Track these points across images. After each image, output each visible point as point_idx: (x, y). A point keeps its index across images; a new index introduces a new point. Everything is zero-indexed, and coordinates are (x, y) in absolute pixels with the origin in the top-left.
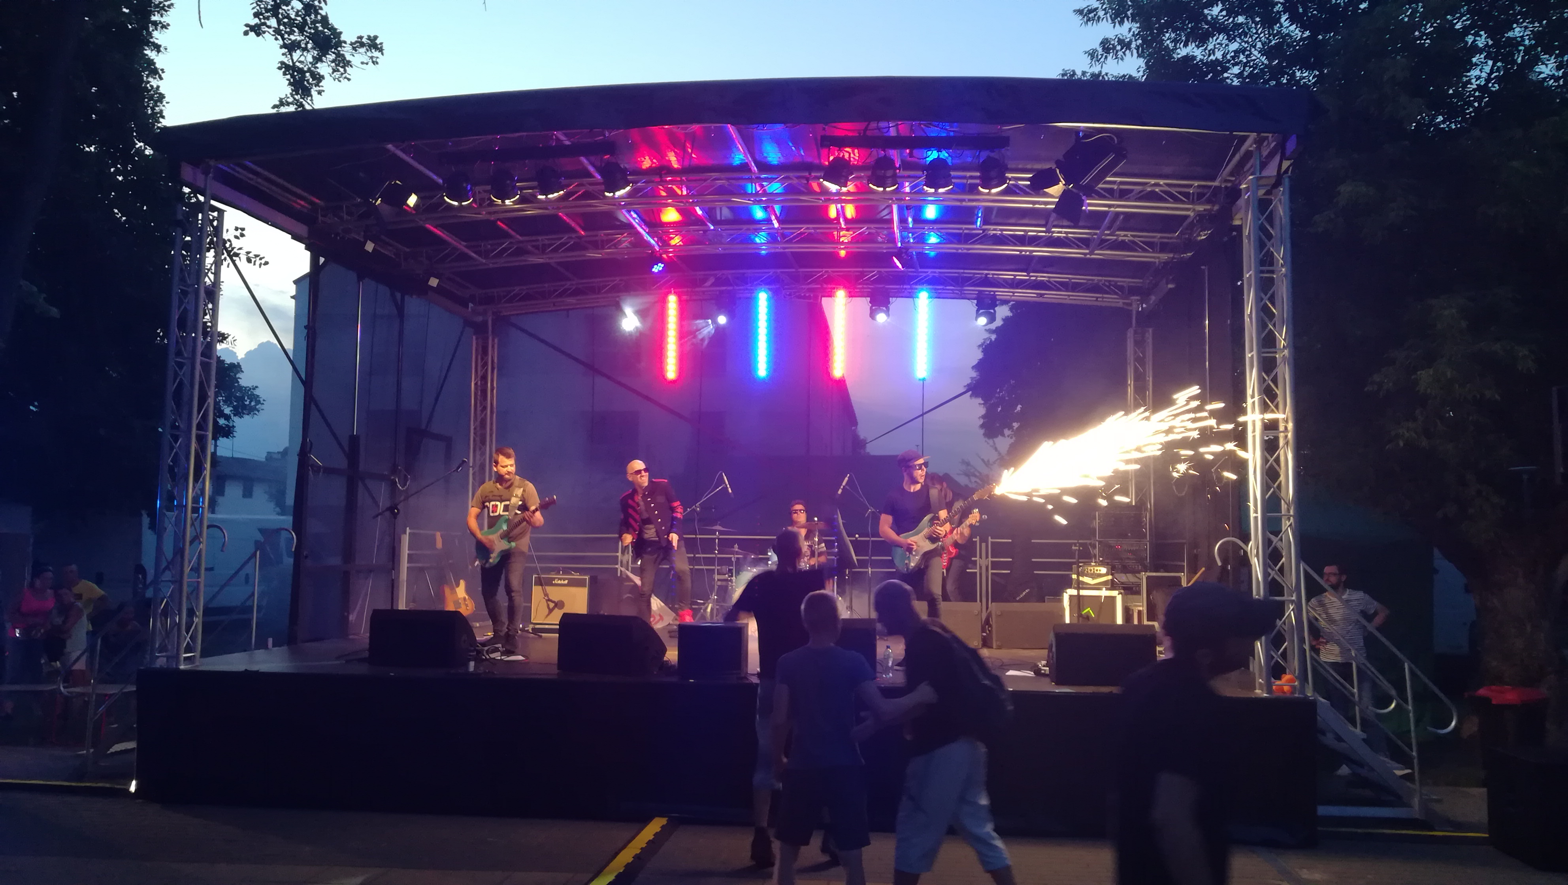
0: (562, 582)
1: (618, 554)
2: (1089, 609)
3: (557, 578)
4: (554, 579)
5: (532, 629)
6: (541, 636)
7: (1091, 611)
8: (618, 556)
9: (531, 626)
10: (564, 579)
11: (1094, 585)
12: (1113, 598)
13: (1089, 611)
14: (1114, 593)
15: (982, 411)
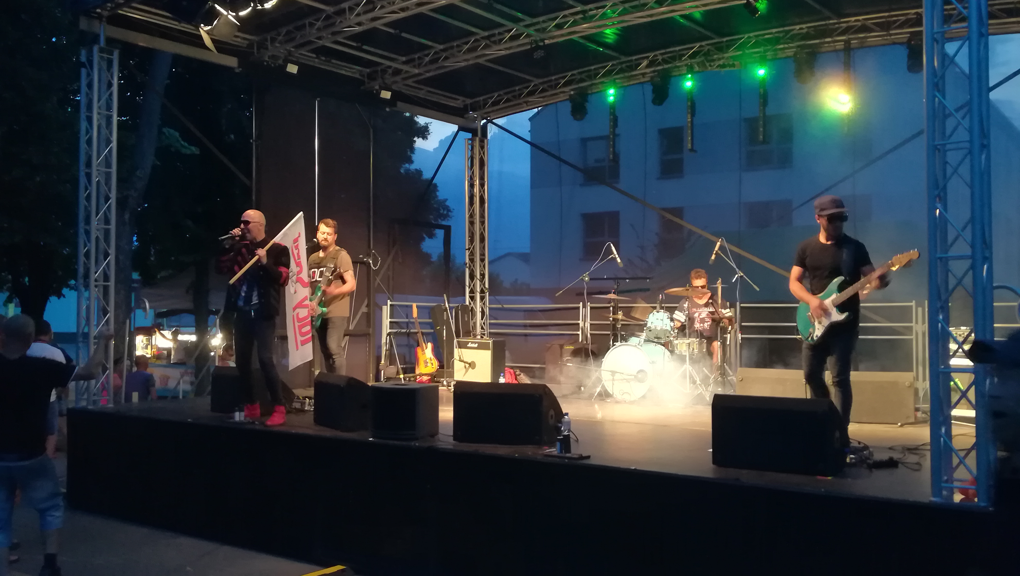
0: (473, 345)
1: (579, 322)
3: (470, 342)
4: (468, 343)
8: (579, 324)
10: (475, 343)
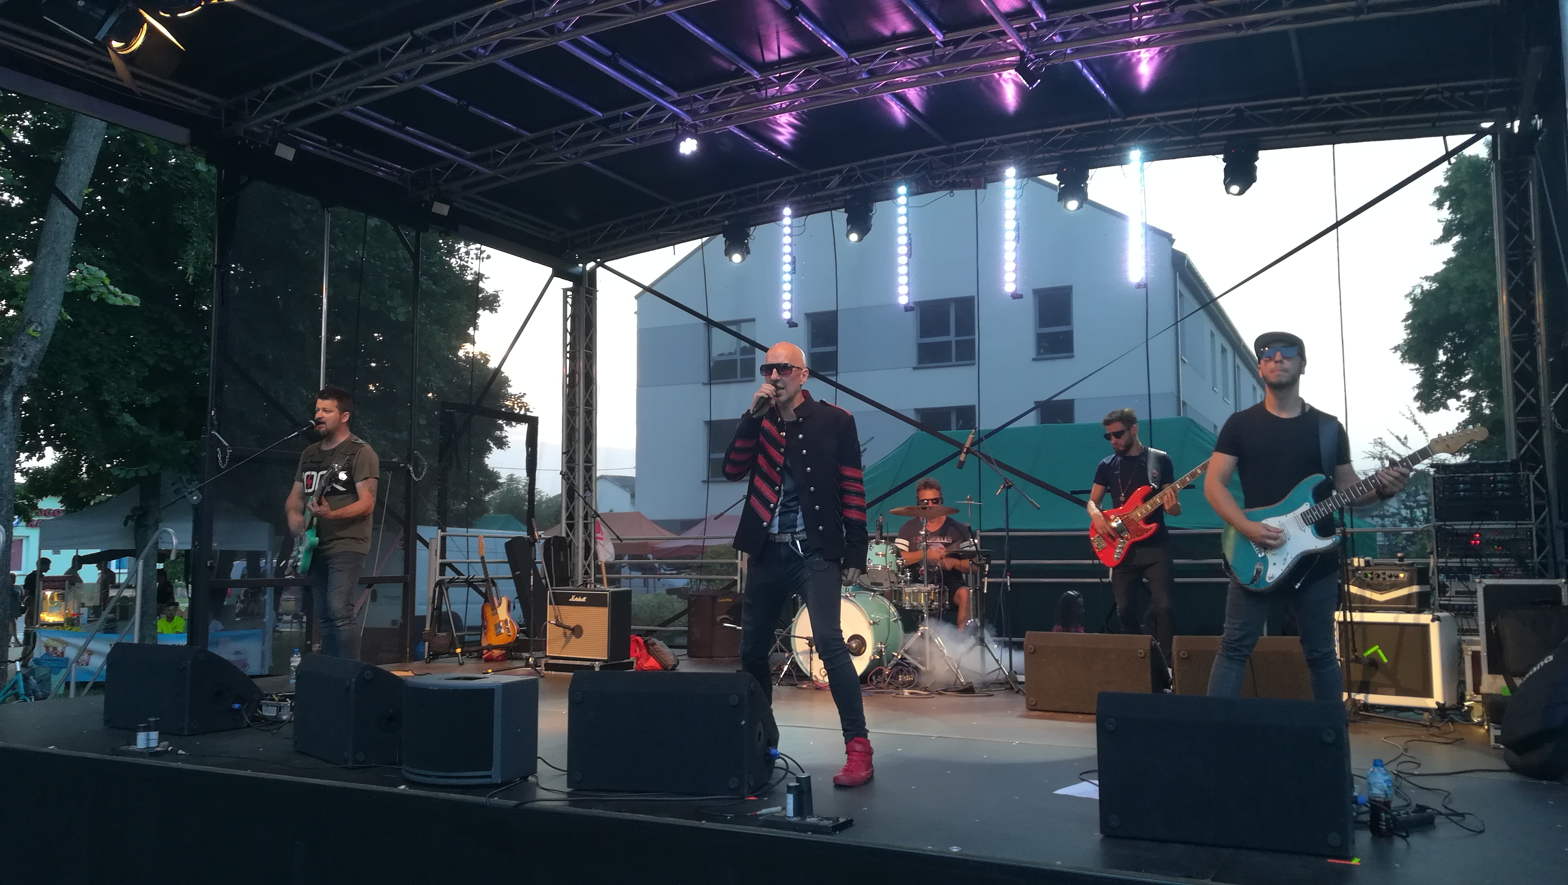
2: (1377, 647)
3: (574, 594)
4: (570, 595)
7: (1380, 652)
11: (1387, 602)
12: (1425, 628)
13: (1376, 652)
14: (1425, 618)
15: (1418, 379)
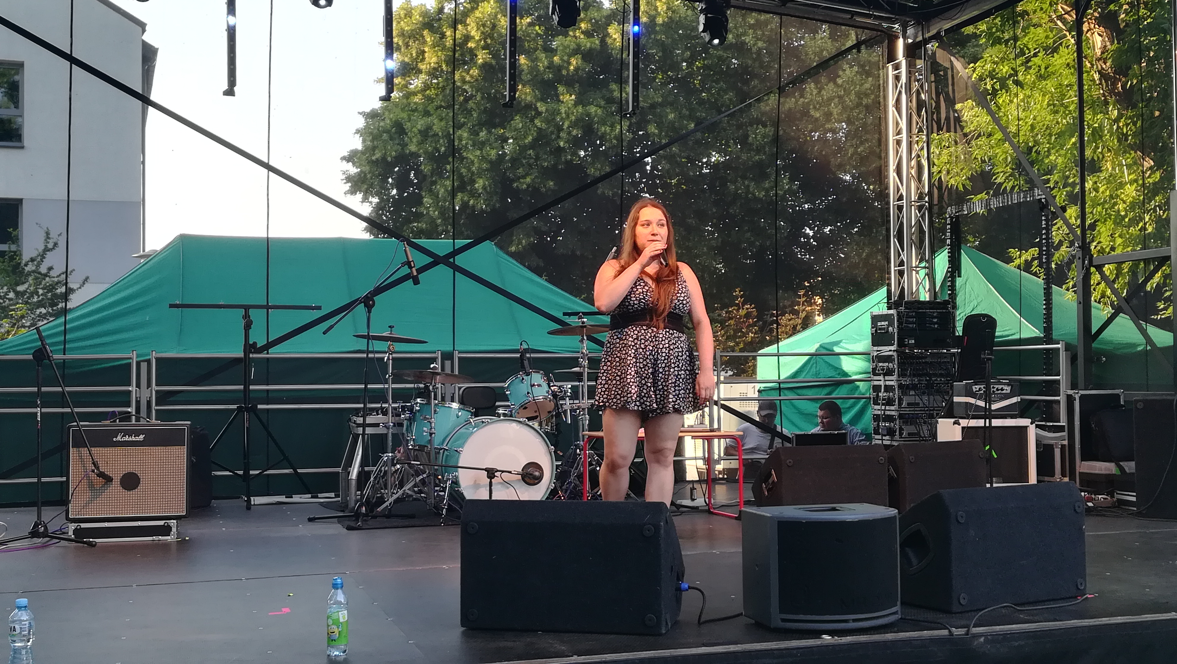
2: (989, 446)
3: (120, 431)
4: (116, 433)
5: (75, 531)
6: (91, 545)
7: (992, 450)
9: (72, 527)
10: (137, 433)
11: (995, 411)
12: (1024, 429)
13: (988, 450)
14: (1025, 422)
